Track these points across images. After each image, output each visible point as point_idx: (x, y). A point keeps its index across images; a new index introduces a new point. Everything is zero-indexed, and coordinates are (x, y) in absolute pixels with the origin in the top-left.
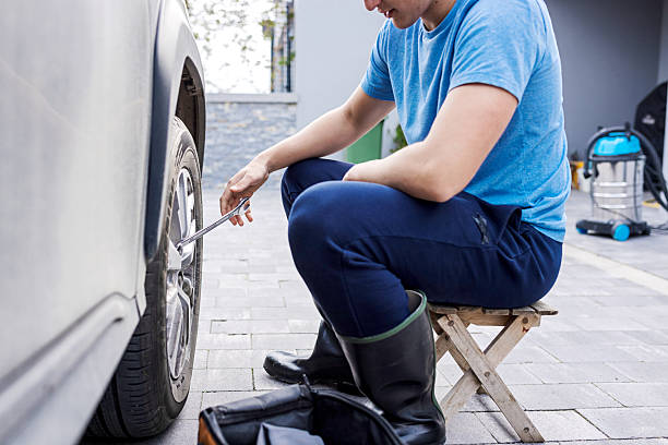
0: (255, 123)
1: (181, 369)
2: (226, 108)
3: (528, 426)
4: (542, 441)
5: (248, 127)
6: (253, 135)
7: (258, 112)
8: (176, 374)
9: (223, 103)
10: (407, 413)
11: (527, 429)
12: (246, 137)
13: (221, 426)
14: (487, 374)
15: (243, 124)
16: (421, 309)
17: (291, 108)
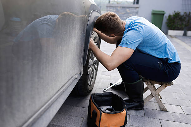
0: (127, 13)
1: (92, 83)
2: (119, 8)
3: (164, 107)
4: (167, 111)
5: (124, 14)
6: (126, 16)
7: (128, 10)
8: (90, 84)
9: (118, 7)
10: (135, 100)
11: (164, 108)
12: (124, 17)
13: (94, 97)
14: (155, 95)
15: (123, 13)
16: (141, 80)
17: (137, 9)
